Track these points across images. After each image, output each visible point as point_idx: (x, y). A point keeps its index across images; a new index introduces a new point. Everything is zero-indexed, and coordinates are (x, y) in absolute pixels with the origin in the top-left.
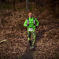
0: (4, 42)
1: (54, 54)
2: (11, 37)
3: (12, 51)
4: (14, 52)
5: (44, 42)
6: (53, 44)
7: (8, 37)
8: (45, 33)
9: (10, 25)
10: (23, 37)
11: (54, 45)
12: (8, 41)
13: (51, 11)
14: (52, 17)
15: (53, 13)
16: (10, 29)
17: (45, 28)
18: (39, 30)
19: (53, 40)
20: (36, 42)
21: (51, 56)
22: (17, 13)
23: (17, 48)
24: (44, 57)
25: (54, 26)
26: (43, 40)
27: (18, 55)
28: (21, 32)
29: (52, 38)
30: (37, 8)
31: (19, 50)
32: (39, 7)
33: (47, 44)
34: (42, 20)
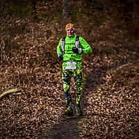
0: (11, 94)
1: (128, 122)
2: (27, 82)
3: (28, 116)
4: (34, 118)
5: (104, 94)
6: (126, 99)
7: (21, 82)
8: (108, 72)
9: (24, 54)
10: (55, 83)
11: (130, 100)
12: (21, 91)
13: (123, 22)
14: (124, 35)
15: (127, 25)
16: (24, 63)
17: (108, 61)
18: (93, 67)
19: (126, 89)
20: (87, 95)
21: (120, 128)
22: (41, 25)
23: (42, 109)
24: (104, 130)
25: (128, 56)
26: (102, 89)
27: (45, 126)
28: (51, 72)
29: (123, 85)
30: (88, 15)
31: (46, 113)
32: (94, 12)
33: (113, 99)
34: (101, 43)
